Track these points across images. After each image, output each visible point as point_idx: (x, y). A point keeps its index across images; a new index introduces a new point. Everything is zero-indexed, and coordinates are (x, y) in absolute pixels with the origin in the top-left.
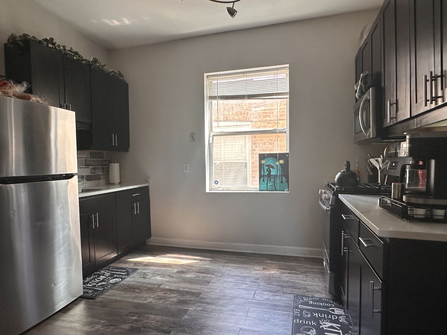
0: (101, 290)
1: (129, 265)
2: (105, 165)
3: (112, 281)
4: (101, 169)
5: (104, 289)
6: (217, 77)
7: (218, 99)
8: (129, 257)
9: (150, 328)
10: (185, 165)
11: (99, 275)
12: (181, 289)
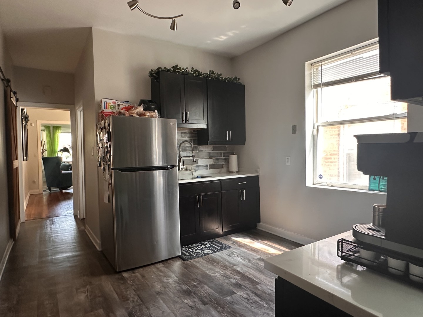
0: (194, 255)
1: (228, 242)
2: (227, 156)
3: (205, 252)
4: (223, 160)
5: (196, 256)
6: (322, 62)
7: (322, 86)
8: (235, 236)
9: (197, 295)
10: (287, 157)
11: (202, 244)
12: (247, 274)
